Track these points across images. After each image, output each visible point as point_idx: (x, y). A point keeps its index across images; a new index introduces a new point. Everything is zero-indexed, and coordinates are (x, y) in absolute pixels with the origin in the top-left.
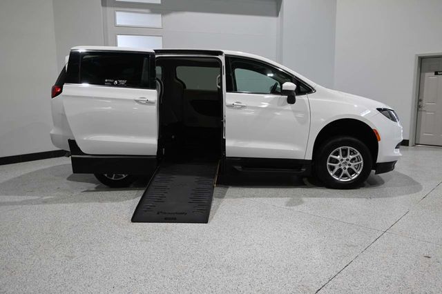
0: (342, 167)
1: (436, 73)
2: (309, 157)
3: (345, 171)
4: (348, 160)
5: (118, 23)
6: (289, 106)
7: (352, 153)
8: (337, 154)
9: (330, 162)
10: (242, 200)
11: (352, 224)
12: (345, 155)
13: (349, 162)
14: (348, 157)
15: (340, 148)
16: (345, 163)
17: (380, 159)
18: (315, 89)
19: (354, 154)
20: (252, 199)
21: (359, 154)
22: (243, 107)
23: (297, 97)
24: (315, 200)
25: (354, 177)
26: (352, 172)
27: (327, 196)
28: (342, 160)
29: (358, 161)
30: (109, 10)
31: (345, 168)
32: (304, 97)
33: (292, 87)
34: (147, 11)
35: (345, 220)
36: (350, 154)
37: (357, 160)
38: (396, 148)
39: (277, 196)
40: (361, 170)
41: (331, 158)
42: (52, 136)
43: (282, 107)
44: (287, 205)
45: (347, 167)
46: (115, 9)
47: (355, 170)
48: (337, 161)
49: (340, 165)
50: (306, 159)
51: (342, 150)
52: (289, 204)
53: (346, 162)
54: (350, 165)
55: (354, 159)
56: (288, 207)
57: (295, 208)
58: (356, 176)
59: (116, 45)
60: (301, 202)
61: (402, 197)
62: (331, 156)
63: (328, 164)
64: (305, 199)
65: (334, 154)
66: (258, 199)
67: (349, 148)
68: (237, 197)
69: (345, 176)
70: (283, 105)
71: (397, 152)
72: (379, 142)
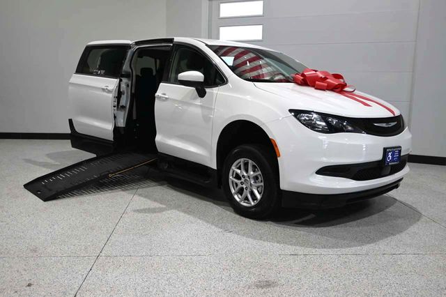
0: (244, 186)
3: (246, 192)
12: (246, 169)
13: (251, 181)
15: (241, 160)
17: (282, 185)
21: (260, 172)
22: (166, 99)
23: (207, 90)
28: (243, 176)
31: (246, 188)
32: (215, 90)
36: (253, 171)
40: (261, 196)
41: (233, 171)
45: (249, 187)
47: (256, 193)
48: (238, 177)
49: (242, 183)
50: (212, 167)
51: (244, 163)
53: (248, 179)
54: (251, 185)
62: (233, 168)
67: (249, 161)
69: (246, 198)
72: (278, 158)
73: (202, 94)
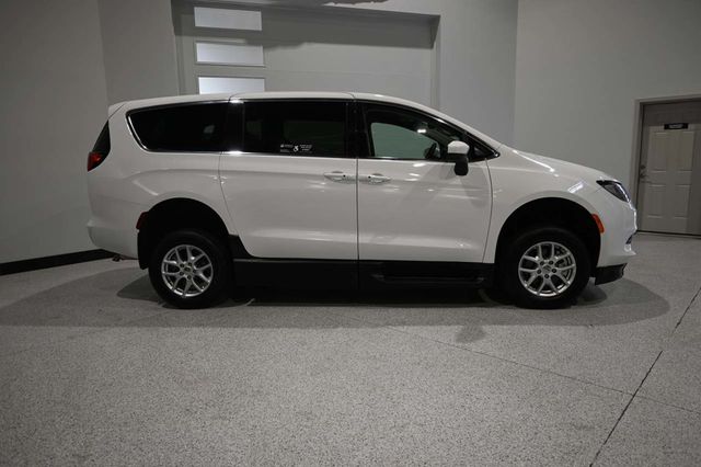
0: (543, 274)
1: (667, 127)
2: (490, 259)
3: (548, 281)
4: (551, 263)
5: (200, 60)
6: (458, 180)
7: (559, 251)
8: (534, 253)
9: (523, 266)
10: (386, 330)
11: (574, 379)
12: (547, 255)
13: (553, 267)
14: (551, 259)
15: (539, 245)
16: (547, 268)
17: (603, 262)
18: (499, 151)
19: (562, 253)
20: (400, 328)
21: (569, 253)
22: (384, 181)
23: (470, 165)
24: (503, 330)
25: (562, 289)
26: (557, 281)
27: (522, 322)
28: (542, 263)
29: (568, 265)
30: (186, 40)
31: (547, 276)
32: (482, 165)
33: (461, 148)
34: (241, 41)
35: (558, 370)
36: (555, 254)
37: (565, 262)
38: (628, 243)
39: (440, 322)
40: (572, 280)
41: (525, 260)
42: (90, 230)
43: (446, 181)
44: (458, 340)
45: (550, 274)
46: (195, 39)
47: (563, 278)
48: (534, 265)
49: (539, 272)
50: (485, 262)
51: (543, 247)
52: (461, 338)
53: (548, 266)
54: (554, 271)
55: (561, 262)
56: (460, 344)
57: (473, 346)
58: (565, 288)
59: (198, 93)
60: (481, 334)
61: (642, 323)
62: (525, 257)
63: (520, 269)
64: (486, 328)
65: (529, 254)
66: (410, 329)
67: (553, 244)
68: (377, 326)
69: (547, 288)
70: (448, 178)
71: (629, 250)
72: (602, 235)
73: (461, 170)
